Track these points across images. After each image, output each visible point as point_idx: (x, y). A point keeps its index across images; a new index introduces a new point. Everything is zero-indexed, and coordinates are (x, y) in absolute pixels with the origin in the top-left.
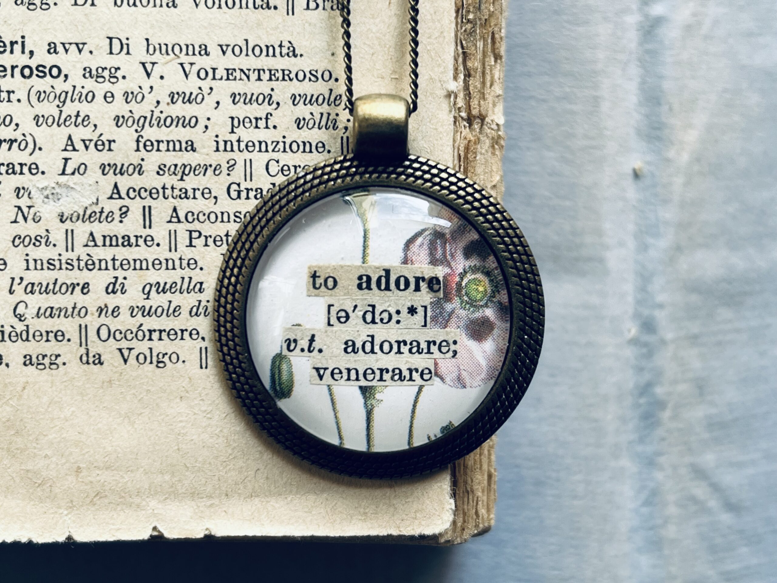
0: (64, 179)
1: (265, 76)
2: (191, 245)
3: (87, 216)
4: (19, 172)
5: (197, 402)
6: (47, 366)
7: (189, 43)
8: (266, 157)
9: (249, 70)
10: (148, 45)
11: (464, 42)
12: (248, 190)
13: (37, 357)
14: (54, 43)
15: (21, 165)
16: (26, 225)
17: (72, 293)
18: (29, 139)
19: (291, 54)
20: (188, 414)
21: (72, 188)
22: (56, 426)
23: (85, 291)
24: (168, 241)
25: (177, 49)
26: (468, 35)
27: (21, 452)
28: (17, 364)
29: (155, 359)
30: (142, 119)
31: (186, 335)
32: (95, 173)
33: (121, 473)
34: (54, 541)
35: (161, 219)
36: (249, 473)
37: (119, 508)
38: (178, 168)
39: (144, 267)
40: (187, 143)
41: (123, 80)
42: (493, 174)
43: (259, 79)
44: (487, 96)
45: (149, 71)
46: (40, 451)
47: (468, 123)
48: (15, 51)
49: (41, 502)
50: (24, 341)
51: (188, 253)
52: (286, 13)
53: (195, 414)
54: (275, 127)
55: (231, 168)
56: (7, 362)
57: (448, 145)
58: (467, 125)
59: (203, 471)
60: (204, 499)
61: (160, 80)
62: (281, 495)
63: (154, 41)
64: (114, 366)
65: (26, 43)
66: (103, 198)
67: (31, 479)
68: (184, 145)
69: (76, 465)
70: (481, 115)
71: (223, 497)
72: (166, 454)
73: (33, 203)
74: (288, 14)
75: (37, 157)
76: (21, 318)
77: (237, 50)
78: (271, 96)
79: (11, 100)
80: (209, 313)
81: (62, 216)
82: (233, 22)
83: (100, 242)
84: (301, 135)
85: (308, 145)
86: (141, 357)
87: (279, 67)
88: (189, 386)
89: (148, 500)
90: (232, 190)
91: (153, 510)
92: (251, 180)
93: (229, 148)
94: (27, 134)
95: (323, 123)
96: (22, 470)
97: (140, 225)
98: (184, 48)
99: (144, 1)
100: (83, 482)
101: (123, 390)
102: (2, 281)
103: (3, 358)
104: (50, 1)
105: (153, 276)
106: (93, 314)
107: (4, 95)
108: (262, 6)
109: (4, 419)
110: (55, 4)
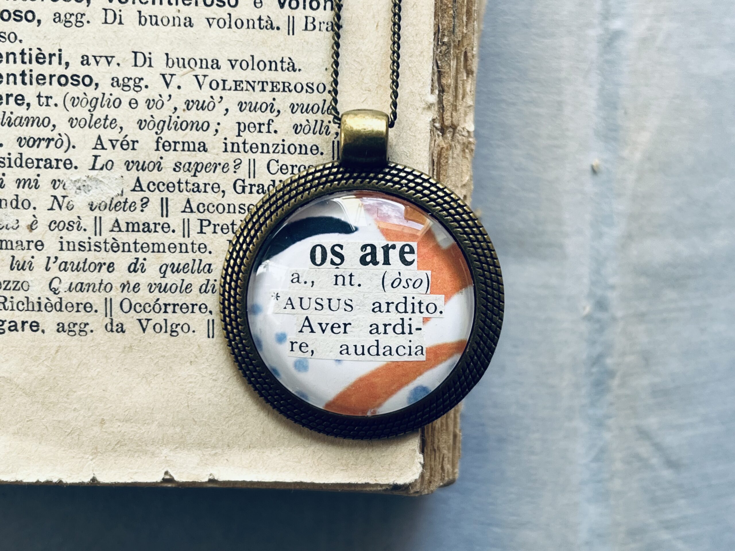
0: (94, 173)
1: (268, 88)
2: (201, 232)
3: (113, 206)
4: (55, 166)
5: (204, 366)
6: (77, 332)
7: (203, 58)
8: (267, 157)
9: (254, 82)
10: (168, 59)
11: (439, 62)
12: (251, 185)
13: (69, 325)
14: (87, 56)
15: (57, 160)
16: (61, 212)
17: (99, 271)
18: (65, 139)
19: (291, 69)
20: (197, 376)
21: (101, 181)
22: (85, 384)
23: (111, 269)
24: (182, 228)
25: (192, 63)
26: (442, 56)
27: (53, 406)
28: (51, 330)
29: (169, 329)
30: (162, 123)
31: (196, 308)
32: (121, 168)
33: (139, 425)
34: (81, 481)
35: (176, 209)
36: (248, 427)
37: (136, 455)
38: (192, 166)
39: (161, 249)
40: (199, 144)
41: (145, 89)
42: (463, 174)
43: (263, 90)
44: (459, 107)
45: (168, 82)
46: (70, 405)
47: (441, 132)
48: (53, 62)
49: (70, 448)
50: (58, 311)
51: (199, 239)
52: (287, 33)
53: (203, 376)
54: (276, 132)
55: (237, 166)
56: (43, 328)
57: (425, 150)
58: (441, 134)
59: (208, 425)
60: (209, 449)
61: (178, 90)
62: (275, 447)
63: (173, 56)
64: (134, 334)
65: (62, 55)
66: (127, 190)
67: (62, 429)
68: (197, 146)
69: (102, 417)
70: (452, 124)
71: (225, 448)
72: (177, 410)
73: (67, 193)
74: (289, 34)
75: (71, 154)
76: (55, 291)
77: (244, 65)
78: (273, 105)
79: (49, 104)
80: (216, 291)
81: (92, 205)
82: (241, 40)
83: (124, 228)
84: (298, 139)
85: (304, 148)
86: (158, 327)
87: (280, 80)
88: (198, 352)
89: (161, 448)
90: (237, 185)
91: (166, 457)
92: (254, 177)
93: (235, 149)
94: (62, 134)
95: (318, 129)
96: (54, 420)
97: (158, 214)
98: (199, 62)
99: (165, 21)
100: (106, 432)
101: (142, 355)
102: (40, 260)
103: (40, 325)
104: (84, 20)
105: (169, 258)
106: (117, 289)
107: (43, 100)
108: (266, 27)
109: (40, 378)
110: (88, 22)
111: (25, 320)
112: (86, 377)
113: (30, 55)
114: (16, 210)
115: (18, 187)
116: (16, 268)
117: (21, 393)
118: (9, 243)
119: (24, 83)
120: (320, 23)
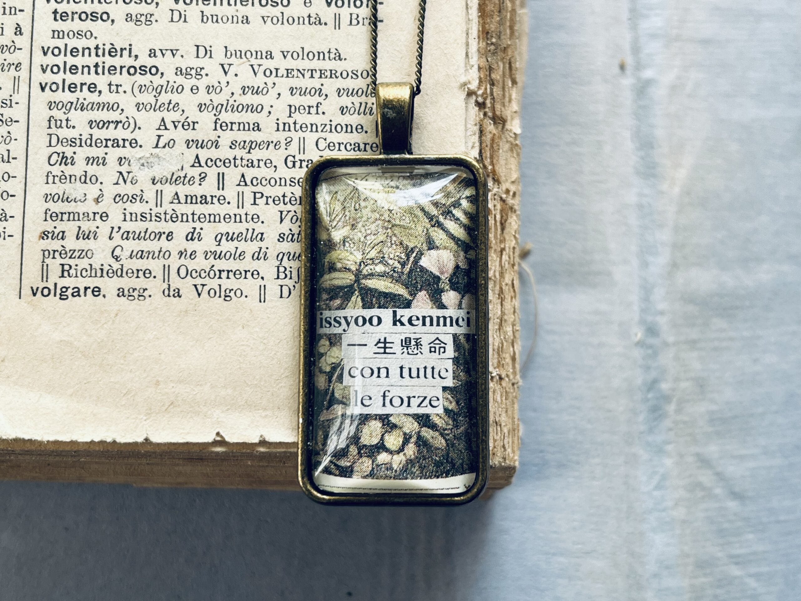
0: (157, 150)
1: (317, 75)
2: (255, 204)
3: (173, 180)
4: (122, 145)
5: (255, 329)
6: (136, 297)
7: (258, 50)
8: (315, 136)
9: (304, 70)
10: (226, 51)
12: (300, 160)
13: (129, 290)
14: (154, 50)
15: (124, 140)
16: (125, 186)
17: (159, 240)
18: (132, 121)
19: (337, 58)
20: (249, 339)
21: (163, 158)
22: (142, 346)
23: (169, 238)
24: (236, 200)
25: (249, 54)
28: (112, 295)
29: (223, 294)
30: (220, 107)
31: (249, 275)
32: (181, 146)
33: (192, 387)
34: (134, 441)
35: (232, 183)
37: (189, 416)
38: (247, 144)
39: (217, 220)
40: (254, 124)
41: (206, 77)
43: (312, 77)
45: (227, 70)
46: (127, 366)
48: (123, 55)
49: (125, 409)
50: (119, 277)
51: (252, 210)
53: (254, 339)
54: (323, 113)
55: (288, 143)
56: (104, 294)
59: (259, 387)
60: (259, 411)
61: (235, 77)
63: (231, 48)
64: (189, 298)
65: (132, 49)
66: (187, 166)
67: (118, 390)
68: (252, 126)
69: (157, 378)
70: (502, 117)
71: (275, 410)
72: (229, 372)
73: (132, 169)
74: (335, 29)
75: (137, 135)
76: (117, 258)
77: (295, 55)
78: (321, 90)
79: (119, 91)
80: (268, 258)
81: (154, 180)
82: (292, 34)
83: (183, 200)
84: (344, 119)
85: (349, 128)
86: (212, 292)
87: (328, 68)
88: (250, 316)
89: (213, 410)
90: (288, 161)
91: (217, 418)
92: (304, 153)
93: (287, 128)
94: (130, 117)
95: (362, 110)
96: (111, 382)
97: (215, 187)
98: (254, 54)
99: (225, 19)
100: (160, 393)
101: (196, 319)
102: (104, 229)
103: (102, 290)
104: (153, 19)
105: (223, 227)
106: (175, 257)
107: (114, 88)
108: (315, 23)
109: (99, 341)
110: (156, 21)
111: (87, 286)
112: (143, 340)
113: (104, 49)
114: (84, 185)
115: (87, 164)
116: (81, 238)
117: (80, 355)
118: (76, 215)
119: (97, 73)
120: (364, 19)
